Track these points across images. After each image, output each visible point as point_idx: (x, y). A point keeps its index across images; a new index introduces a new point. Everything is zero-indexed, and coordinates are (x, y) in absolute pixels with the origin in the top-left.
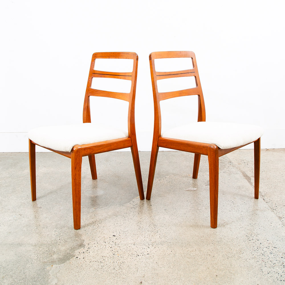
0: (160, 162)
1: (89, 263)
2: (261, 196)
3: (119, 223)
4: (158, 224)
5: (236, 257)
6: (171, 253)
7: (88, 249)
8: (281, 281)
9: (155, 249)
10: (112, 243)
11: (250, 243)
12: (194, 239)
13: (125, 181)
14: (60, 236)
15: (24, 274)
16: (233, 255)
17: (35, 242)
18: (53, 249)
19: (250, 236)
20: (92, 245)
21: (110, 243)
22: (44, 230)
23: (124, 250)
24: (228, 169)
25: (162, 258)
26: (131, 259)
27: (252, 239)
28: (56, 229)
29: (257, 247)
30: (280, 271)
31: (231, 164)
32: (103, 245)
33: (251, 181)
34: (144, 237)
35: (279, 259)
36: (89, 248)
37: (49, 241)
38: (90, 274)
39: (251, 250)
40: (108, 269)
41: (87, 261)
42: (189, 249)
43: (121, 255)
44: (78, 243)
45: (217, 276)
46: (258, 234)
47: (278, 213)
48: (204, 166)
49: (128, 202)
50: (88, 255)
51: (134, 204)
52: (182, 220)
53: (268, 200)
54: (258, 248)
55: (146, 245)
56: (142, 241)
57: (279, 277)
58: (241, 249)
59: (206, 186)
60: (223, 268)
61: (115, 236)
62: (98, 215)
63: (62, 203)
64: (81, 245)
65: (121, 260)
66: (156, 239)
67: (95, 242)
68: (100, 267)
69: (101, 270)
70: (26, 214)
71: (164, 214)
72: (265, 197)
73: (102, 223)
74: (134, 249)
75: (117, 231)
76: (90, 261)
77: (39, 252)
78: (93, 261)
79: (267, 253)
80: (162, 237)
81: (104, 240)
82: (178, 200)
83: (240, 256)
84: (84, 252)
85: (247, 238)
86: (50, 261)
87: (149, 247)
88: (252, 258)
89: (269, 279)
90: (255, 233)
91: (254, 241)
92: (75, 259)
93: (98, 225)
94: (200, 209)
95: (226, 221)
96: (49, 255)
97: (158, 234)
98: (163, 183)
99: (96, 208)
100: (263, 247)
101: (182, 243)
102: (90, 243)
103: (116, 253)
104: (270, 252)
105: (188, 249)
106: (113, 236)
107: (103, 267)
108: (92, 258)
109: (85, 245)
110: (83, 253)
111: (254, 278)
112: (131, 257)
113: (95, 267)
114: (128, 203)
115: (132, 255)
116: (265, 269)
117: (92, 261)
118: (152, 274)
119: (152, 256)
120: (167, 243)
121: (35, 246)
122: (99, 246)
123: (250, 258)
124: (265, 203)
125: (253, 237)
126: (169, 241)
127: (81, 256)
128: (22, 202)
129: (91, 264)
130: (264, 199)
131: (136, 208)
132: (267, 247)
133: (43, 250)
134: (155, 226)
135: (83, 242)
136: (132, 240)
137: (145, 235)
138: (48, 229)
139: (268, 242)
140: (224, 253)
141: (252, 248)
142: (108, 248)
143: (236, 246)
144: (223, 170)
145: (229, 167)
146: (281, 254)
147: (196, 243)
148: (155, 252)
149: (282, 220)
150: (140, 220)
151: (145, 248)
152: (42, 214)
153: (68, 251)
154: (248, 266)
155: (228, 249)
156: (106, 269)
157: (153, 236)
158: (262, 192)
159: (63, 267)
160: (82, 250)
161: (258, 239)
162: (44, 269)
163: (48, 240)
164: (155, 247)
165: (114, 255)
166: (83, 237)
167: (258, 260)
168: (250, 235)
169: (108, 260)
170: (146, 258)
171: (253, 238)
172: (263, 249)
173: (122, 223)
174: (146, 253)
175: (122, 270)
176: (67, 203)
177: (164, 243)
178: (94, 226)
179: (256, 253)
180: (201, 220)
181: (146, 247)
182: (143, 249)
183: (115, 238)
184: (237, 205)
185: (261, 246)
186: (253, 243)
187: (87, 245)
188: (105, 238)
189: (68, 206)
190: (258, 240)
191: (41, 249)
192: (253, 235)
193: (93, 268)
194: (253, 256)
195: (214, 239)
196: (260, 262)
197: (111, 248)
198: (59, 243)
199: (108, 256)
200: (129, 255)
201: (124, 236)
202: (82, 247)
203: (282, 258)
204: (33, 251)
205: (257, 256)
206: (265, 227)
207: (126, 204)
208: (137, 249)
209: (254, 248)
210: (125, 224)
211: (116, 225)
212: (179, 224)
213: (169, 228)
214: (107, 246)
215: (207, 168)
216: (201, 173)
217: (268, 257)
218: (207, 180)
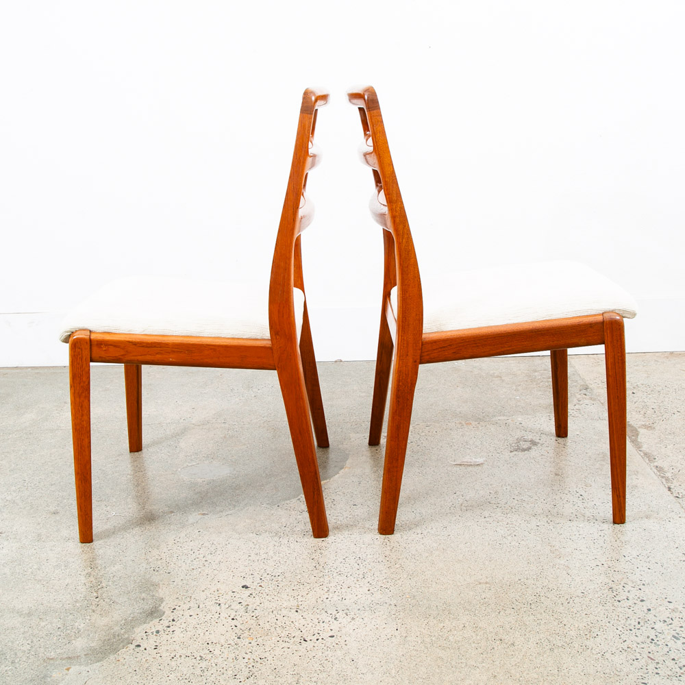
1: (170, 662)
2: (664, 480)
3: (262, 552)
4: (369, 556)
5: (576, 646)
6: (397, 633)
7: (171, 623)
9: (353, 622)
10: (239, 606)
11: (620, 609)
12: (462, 595)
14: (99, 587)
16: (568, 642)
17: (30, 605)
18: (77, 624)
19: (620, 590)
20: (181, 613)
21: (232, 607)
22: (57, 572)
23: (267, 626)
24: (577, 407)
25: (370, 648)
26: (285, 649)
27: (625, 598)
28: (90, 570)
29: (638, 620)
31: (588, 393)
32: (214, 613)
33: (639, 440)
34: (326, 590)
36: (173, 620)
37: (68, 602)
39: (620, 629)
40: (218, 678)
41: (164, 655)
42: (447, 622)
43: (260, 639)
44: (147, 607)
46: (644, 585)
48: (510, 399)
49: (294, 497)
50: (169, 639)
52: (435, 545)
54: (639, 623)
55: (329, 612)
56: (319, 600)
58: (591, 625)
59: (511, 452)
60: (536, 676)
61: (247, 587)
62: (208, 531)
63: (114, 500)
64: (154, 613)
65: (257, 654)
66: (359, 597)
67: (192, 604)
68: (198, 672)
69: (200, 679)
70: (15, 529)
72: (675, 481)
73: (218, 552)
74: (297, 624)
75: (256, 574)
76: (172, 655)
77: (36, 632)
78: (181, 656)
79: (663, 636)
80: (375, 590)
81: (217, 598)
82: (430, 492)
83: (588, 643)
84: (158, 632)
85: (611, 595)
86: (65, 656)
87: (335, 619)
88: (621, 649)
90: (636, 582)
91: (630, 603)
92: (132, 651)
93: (205, 559)
94: (487, 515)
95: (557, 548)
96: (64, 641)
97: (366, 581)
99: (204, 514)
100: (654, 619)
101: (429, 607)
102: (177, 607)
103: (247, 633)
104: (674, 633)
105: (442, 625)
106: (243, 587)
107: (206, 673)
108: (177, 647)
109: (164, 613)
110: (155, 633)
112: (286, 645)
113: (185, 673)
114: (294, 500)
115: (287, 640)
117: (178, 656)
119: (343, 643)
120: (387, 606)
121: (29, 614)
122: (200, 615)
123: (614, 650)
124: (672, 498)
125: (629, 592)
126: (394, 602)
127: (149, 644)
128: (8, 498)
129: (173, 663)
130: (669, 489)
132: (667, 620)
133: (49, 626)
134: (359, 562)
135: (160, 605)
136: (292, 599)
137: (329, 585)
138: (68, 570)
139: (671, 606)
140: (542, 635)
141: (623, 622)
142: (224, 621)
143: (578, 615)
145: (581, 402)
147: (468, 607)
148: (351, 631)
150: (320, 544)
151: (326, 621)
152: (58, 530)
153: (117, 628)
154: (607, 671)
155: (556, 624)
156: (212, 678)
157: (350, 589)
158: (666, 469)
159: (97, 672)
160: (153, 625)
161: (641, 598)
163: (65, 600)
164: (353, 619)
165: (239, 638)
166: (160, 590)
167: (638, 657)
168: (621, 587)
169: (221, 653)
170: (325, 648)
171: (628, 594)
172: (655, 626)
173: (271, 553)
174: (325, 635)
175: (255, 681)
176: (128, 500)
177: (378, 606)
179: (633, 638)
180: (487, 544)
181: (330, 619)
182: (321, 622)
183: (247, 592)
184: (593, 504)
185: (650, 616)
186: (626, 609)
187: (168, 612)
188: (220, 592)
189: (130, 508)
190: (642, 601)
191: (43, 624)
192: (628, 588)
193: (179, 675)
194: (625, 646)
195: (518, 597)
196: (643, 662)
197: (233, 619)
198: (94, 608)
199: (222, 642)
200: (278, 639)
201: (271, 589)
202: (156, 617)
204: (22, 630)
205: (635, 644)
206: (665, 566)
207: (288, 502)
208: (303, 621)
209: (629, 622)
210: (277, 555)
211: (253, 557)
212: (427, 554)
213: (397, 566)
214: (223, 615)
215: (519, 404)
216: (502, 418)
217: (666, 649)
218: (516, 437)
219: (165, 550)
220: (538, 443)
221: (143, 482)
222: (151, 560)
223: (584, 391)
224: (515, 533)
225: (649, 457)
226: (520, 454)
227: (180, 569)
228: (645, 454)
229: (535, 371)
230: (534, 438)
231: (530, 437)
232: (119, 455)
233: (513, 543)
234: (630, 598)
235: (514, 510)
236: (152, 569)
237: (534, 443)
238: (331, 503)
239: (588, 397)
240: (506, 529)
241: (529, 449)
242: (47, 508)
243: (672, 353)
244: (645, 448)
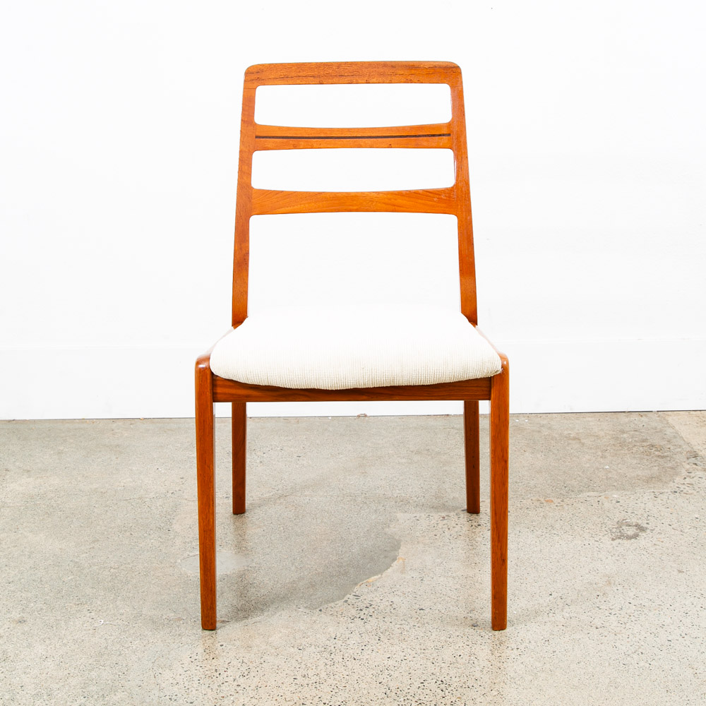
0: (438, 453)
3: (311, 673)
4: (454, 679)
13: (319, 521)
24: (688, 480)
31: (698, 463)
48: (598, 469)
49: (339, 598)
51: (361, 606)
52: (538, 664)
59: (613, 540)
62: (234, 645)
63: (99, 603)
71: (470, 643)
73: (252, 674)
82: (517, 592)
93: (236, 683)
94: (599, 625)
98: (456, 529)
114: (340, 603)
131: (370, 618)
134: (443, 686)
138: (53, 701)
144: (671, 484)
145: (692, 475)
150: (386, 662)
152: (30, 646)
173: (323, 675)
176: (118, 603)
178: (223, 687)
180: (607, 664)
189: (122, 614)
207: (332, 605)
210: (332, 677)
211: (300, 680)
212: (531, 678)
213: (495, 693)
215: (610, 475)
216: (591, 494)
218: (616, 520)
219: (181, 671)
220: (647, 528)
221: (132, 578)
222: (163, 685)
223: (693, 460)
224: (640, 650)
226: (626, 543)
227: (206, 698)
229: (623, 432)
230: (640, 522)
231: (634, 521)
232: (94, 542)
233: (642, 664)
235: (633, 619)
236: (168, 697)
237: (642, 529)
238: (389, 607)
239: (699, 468)
240: (629, 645)
241: (635, 536)
242: (8, 616)
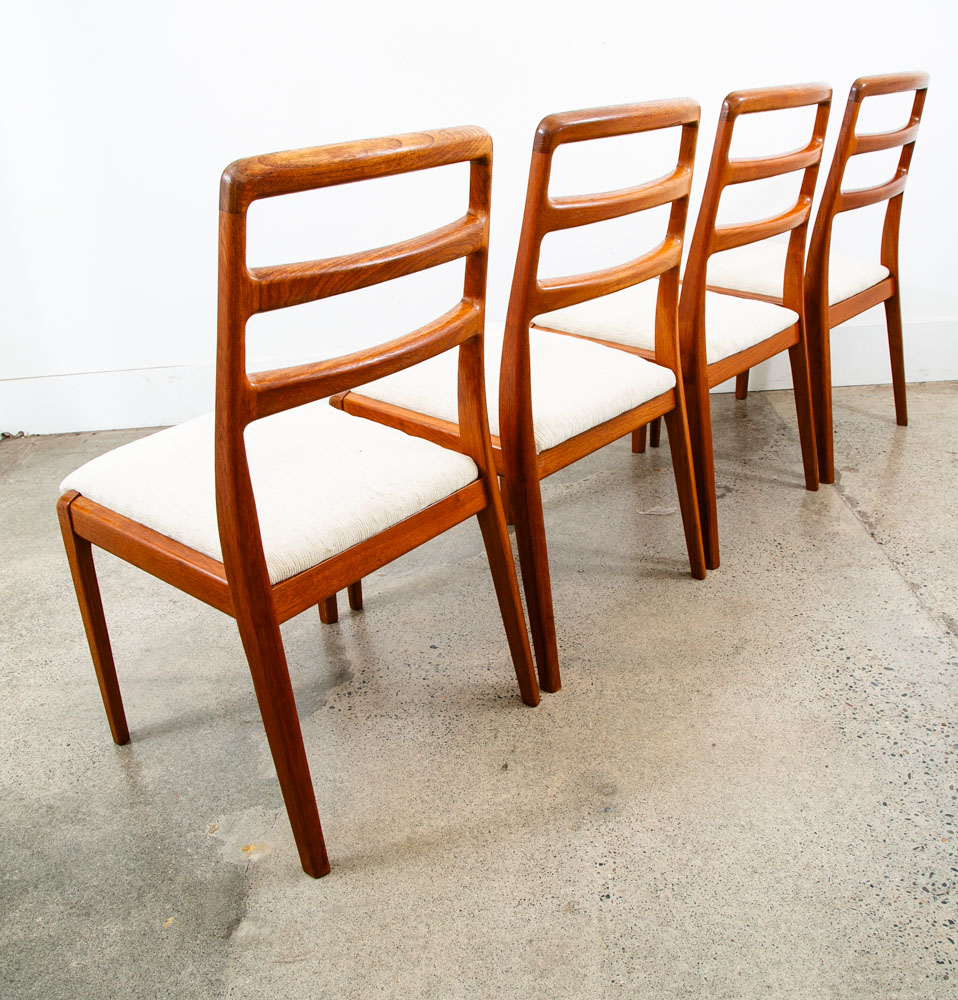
1: (365, 722)
2: (867, 526)
3: (447, 612)
5: (774, 695)
6: (592, 688)
7: (362, 685)
8: (894, 755)
10: (429, 666)
11: (819, 659)
12: (657, 649)
15: (194, 753)
16: (766, 691)
17: (218, 672)
19: (819, 639)
20: (371, 674)
21: (423, 667)
24: (774, 449)
26: (481, 707)
27: (824, 647)
29: (836, 668)
30: (894, 729)
32: (404, 673)
33: (842, 484)
35: (896, 700)
36: (364, 682)
38: (368, 749)
39: (818, 677)
40: (416, 735)
41: (359, 715)
42: (643, 675)
43: (453, 698)
44: (335, 670)
45: (714, 745)
46: (843, 633)
47: (909, 574)
49: (476, 554)
50: (362, 700)
53: (886, 537)
54: (838, 671)
57: (888, 746)
58: (789, 674)
61: (435, 648)
62: (390, 593)
64: (343, 676)
65: (452, 711)
67: (381, 667)
68: (395, 730)
69: (398, 737)
71: (575, 585)
72: (878, 527)
73: (401, 614)
74: (490, 683)
75: (443, 634)
76: (367, 715)
78: (376, 716)
79: (862, 683)
81: (405, 659)
83: (786, 692)
84: (350, 693)
85: (811, 644)
88: (819, 697)
89: (860, 753)
90: (835, 631)
91: (829, 652)
92: (326, 713)
98: (576, 496)
99: (382, 575)
100: (853, 667)
101: (624, 662)
102: (366, 670)
103: (440, 692)
104: (873, 680)
105: (638, 678)
106: (431, 647)
108: (372, 708)
109: (353, 675)
110: (347, 695)
111: (818, 750)
112: (481, 702)
113: (382, 731)
114: (476, 557)
116: (851, 727)
117: (373, 716)
118: (536, 743)
120: (581, 662)
121: (218, 681)
123: (812, 697)
124: (875, 544)
125: (828, 641)
126: (587, 657)
127: (343, 704)
129: (369, 723)
130: (873, 535)
132: (866, 667)
135: (348, 668)
136: (482, 658)
139: (871, 654)
140: (740, 686)
141: (821, 670)
142: (416, 681)
143: (776, 665)
144: (760, 452)
146: (902, 686)
147: (664, 660)
149: (918, 594)
153: (309, 691)
154: (805, 718)
155: (753, 674)
158: (869, 514)
160: (345, 687)
161: (840, 647)
162: (244, 739)
165: (432, 697)
166: (346, 653)
167: (836, 703)
168: (820, 636)
169: (416, 712)
171: (827, 643)
172: (854, 674)
175: (454, 737)
177: (572, 663)
178: (378, 624)
179: (831, 685)
183: (436, 652)
184: (792, 552)
185: (849, 664)
186: (825, 658)
187: (357, 675)
188: (408, 652)
190: (842, 649)
191: (233, 689)
192: (827, 637)
194: (823, 693)
195: (714, 649)
196: (840, 708)
197: (424, 679)
199: (416, 701)
201: (460, 648)
202: (346, 680)
203: (905, 695)
204: (214, 696)
205: (833, 691)
206: (866, 614)
207: (470, 560)
208: (496, 680)
209: (828, 670)
210: (463, 614)
211: (438, 617)
214: (414, 675)
217: (865, 695)
220: (734, 490)
223: (782, 431)
225: (852, 502)
227: (365, 632)
228: (848, 499)
230: (728, 484)
231: (725, 484)
233: (709, 595)
234: (830, 647)
236: (336, 633)
237: (729, 490)
243: (878, 386)
244: (847, 492)
